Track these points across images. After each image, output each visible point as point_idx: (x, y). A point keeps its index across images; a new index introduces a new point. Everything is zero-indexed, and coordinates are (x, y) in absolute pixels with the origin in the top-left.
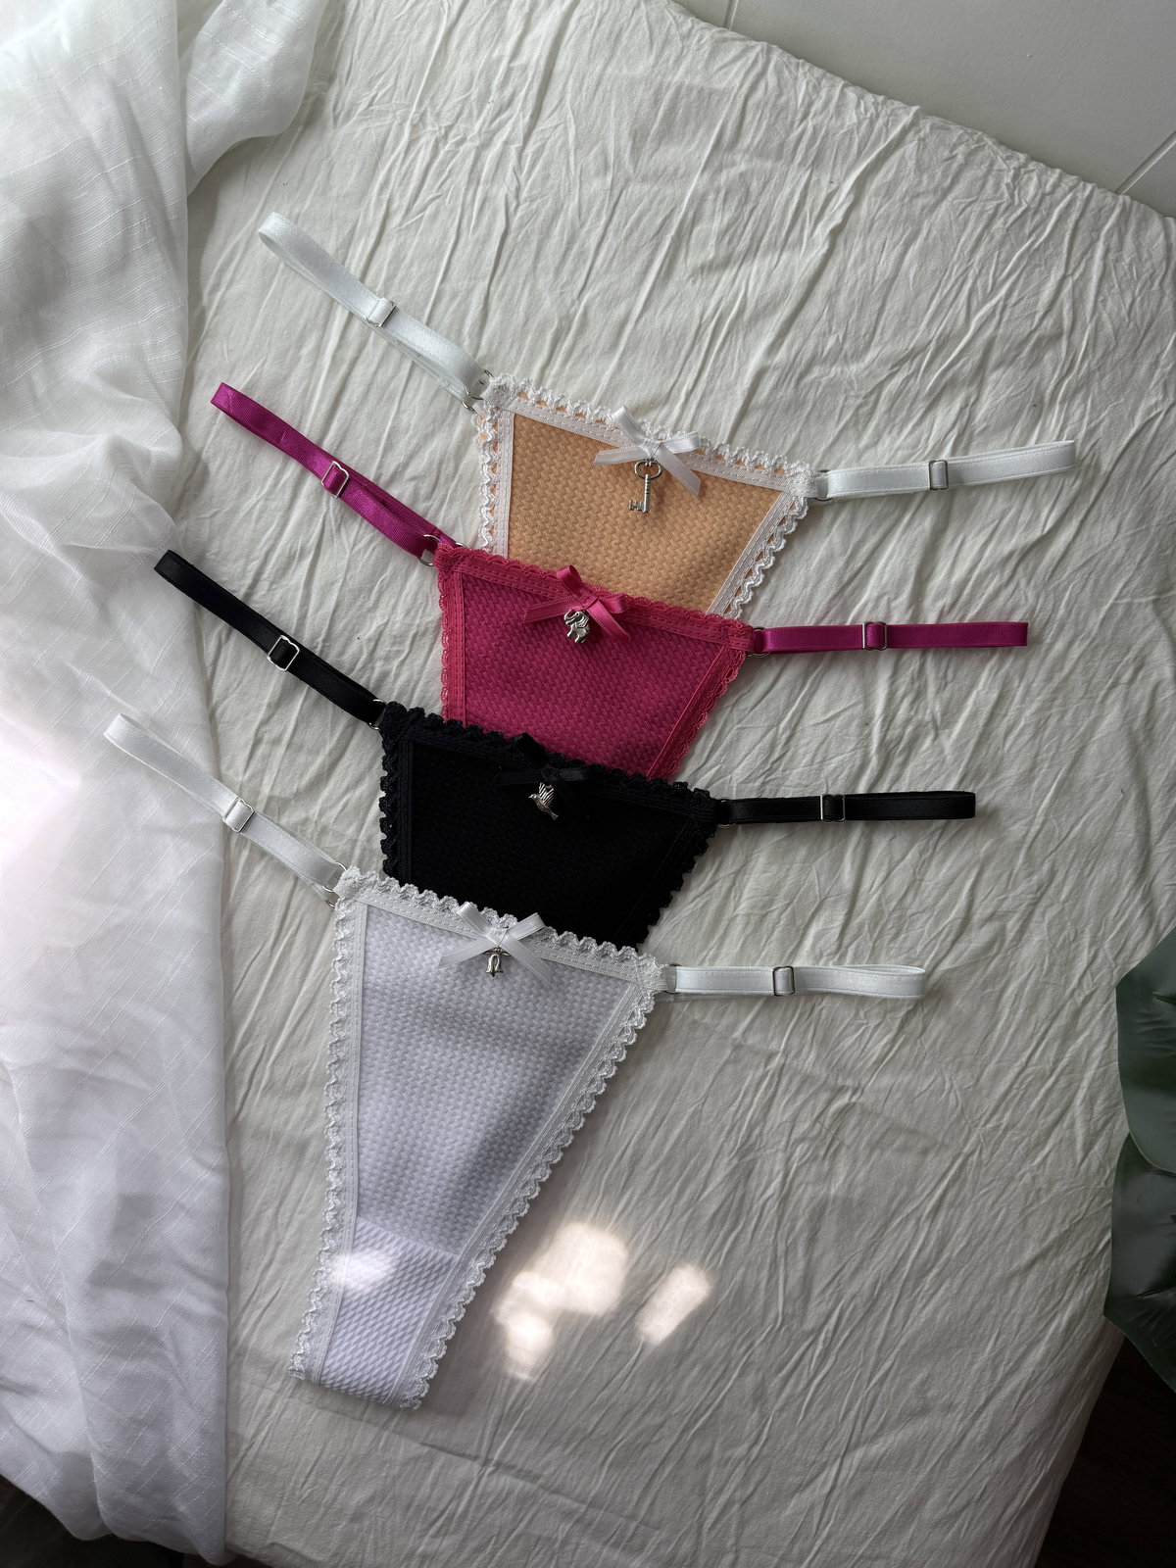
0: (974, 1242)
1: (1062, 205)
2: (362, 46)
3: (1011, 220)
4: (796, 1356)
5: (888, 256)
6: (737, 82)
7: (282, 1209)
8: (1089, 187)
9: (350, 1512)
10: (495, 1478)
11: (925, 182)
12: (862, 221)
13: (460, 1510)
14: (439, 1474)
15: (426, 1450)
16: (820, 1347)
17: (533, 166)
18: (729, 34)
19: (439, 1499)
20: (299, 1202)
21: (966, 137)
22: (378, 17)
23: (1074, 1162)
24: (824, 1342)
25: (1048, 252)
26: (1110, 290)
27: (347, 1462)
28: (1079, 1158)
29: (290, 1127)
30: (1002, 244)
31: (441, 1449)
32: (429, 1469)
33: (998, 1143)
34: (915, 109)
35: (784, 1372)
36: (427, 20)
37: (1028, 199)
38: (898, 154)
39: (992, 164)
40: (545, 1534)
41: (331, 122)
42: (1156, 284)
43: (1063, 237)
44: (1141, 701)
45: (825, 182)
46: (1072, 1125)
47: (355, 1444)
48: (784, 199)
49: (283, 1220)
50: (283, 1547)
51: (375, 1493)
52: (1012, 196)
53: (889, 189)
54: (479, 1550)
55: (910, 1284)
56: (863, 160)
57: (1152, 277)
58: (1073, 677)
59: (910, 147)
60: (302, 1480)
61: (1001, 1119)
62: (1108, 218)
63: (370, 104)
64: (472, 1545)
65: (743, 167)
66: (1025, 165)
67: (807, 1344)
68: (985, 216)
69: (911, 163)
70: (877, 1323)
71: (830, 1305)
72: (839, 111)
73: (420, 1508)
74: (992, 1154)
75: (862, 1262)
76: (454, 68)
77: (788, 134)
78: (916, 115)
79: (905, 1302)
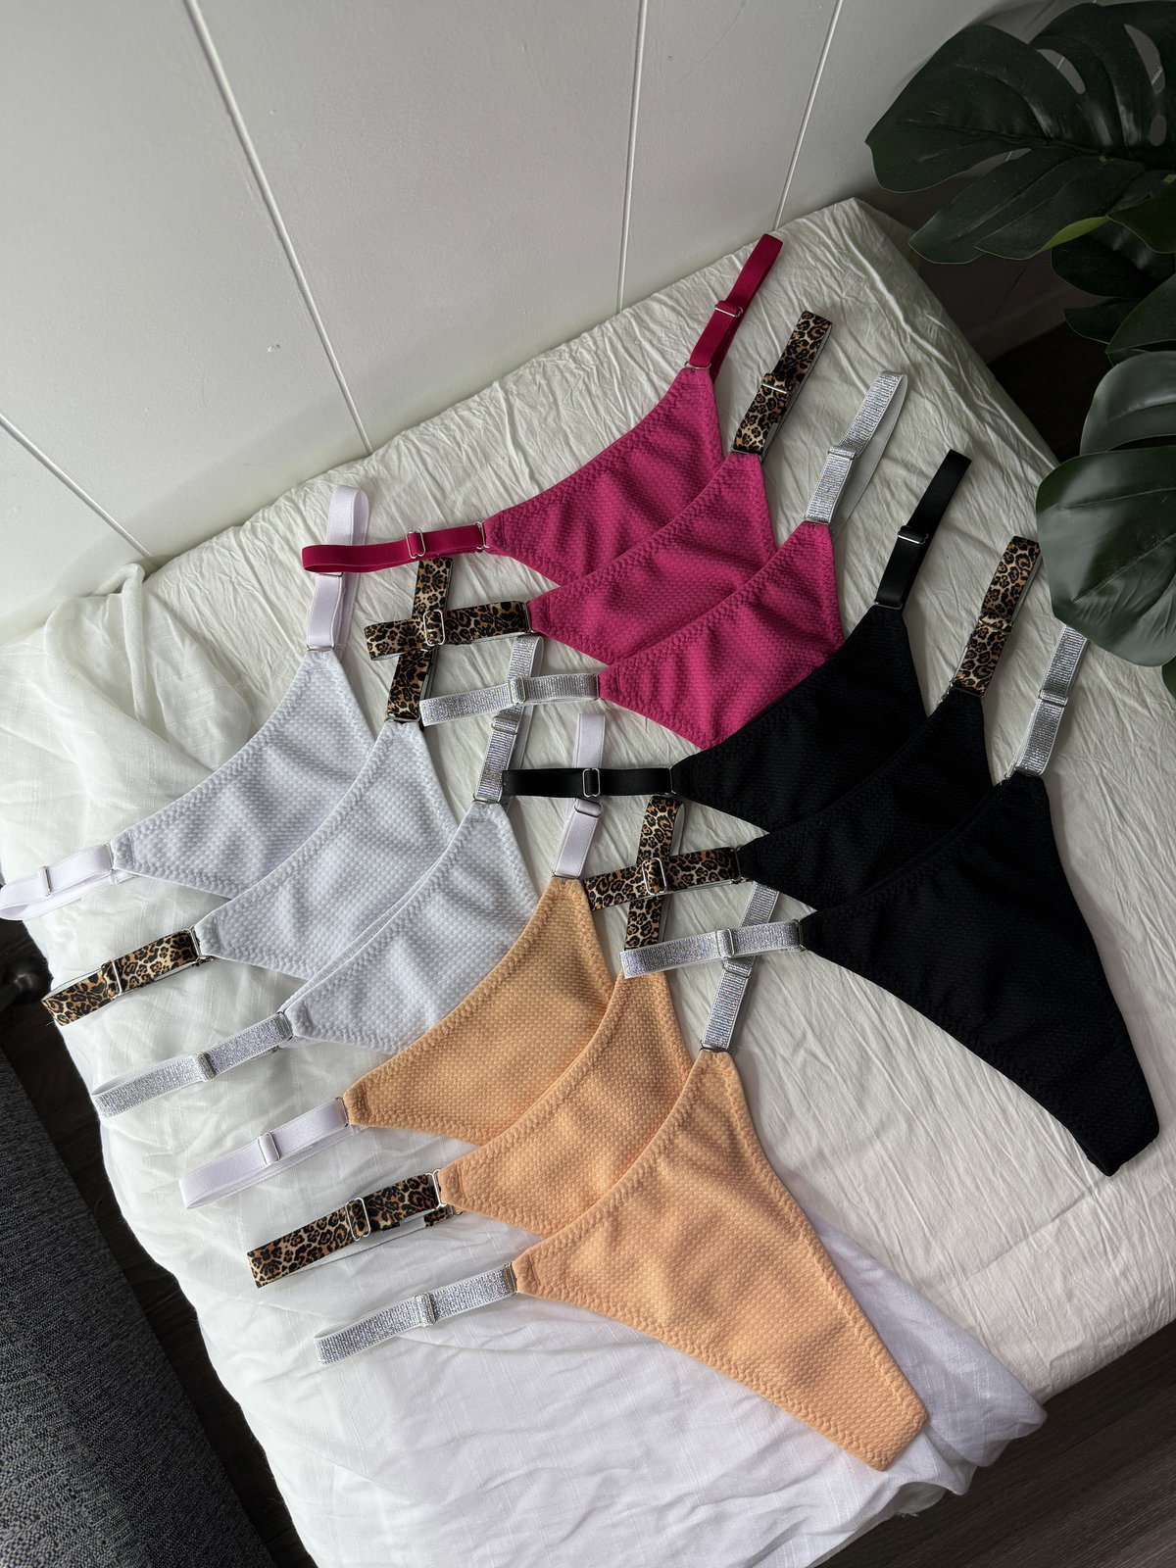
0: (1156, 808)
1: (608, 348)
2: (236, 648)
3: (596, 381)
4: (1153, 959)
5: (566, 459)
6: (414, 467)
7: (849, 1195)
8: (608, 325)
9: (1064, 1298)
10: (1103, 1193)
11: (542, 410)
12: (536, 457)
13: (1109, 1229)
14: (1078, 1224)
15: (1057, 1221)
16: (1158, 941)
17: (374, 608)
18: (381, 452)
19: (1093, 1236)
20: (852, 1181)
21: (533, 370)
22: (227, 628)
23: (1148, 718)
24: (1155, 935)
25: (628, 374)
26: (672, 356)
27: (1031, 1275)
28: (1147, 713)
29: (803, 1153)
30: (605, 394)
31: (1064, 1211)
32: (1070, 1228)
33: (1106, 753)
34: (496, 385)
35: (1158, 973)
36: (250, 603)
37: (592, 362)
38: (516, 412)
39: (558, 368)
40: (1160, 1189)
41: (261, 694)
42: (687, 329)
43: (626, 360)
44: (908, 498)
45: (501, 462)
46: (1125, 704)
47: (1024, 1262)
48: (494, 491)
49: (855, 1200)
50: (1057, 1358)
51: (1063, 1274)
52: (584, 370)
53: (531, 430)
54: (1142, 1237)
55: (1156, 862)
56: (505, 433)
57: (682, 329)
58: (867, 525)
59: (517, 403)
60: (1024, 1311)
61: (1092, 741)
62: (633, 328)
63: (271, 667)
64: (1135, 1238)
65: (460, 500)
66: (571, 350)
67: (1149, 947)
68: (584, 392)
69: (527, 410)
70: (1166, 898)
71: (1135, 916)
72: (470, 427)
73: (1090, 1252)
74: (1110, 760)
75: (1123, 880)
76: (288, 610)
77: (461, 461)
78: (502, 387)
79: (1164, 872)
